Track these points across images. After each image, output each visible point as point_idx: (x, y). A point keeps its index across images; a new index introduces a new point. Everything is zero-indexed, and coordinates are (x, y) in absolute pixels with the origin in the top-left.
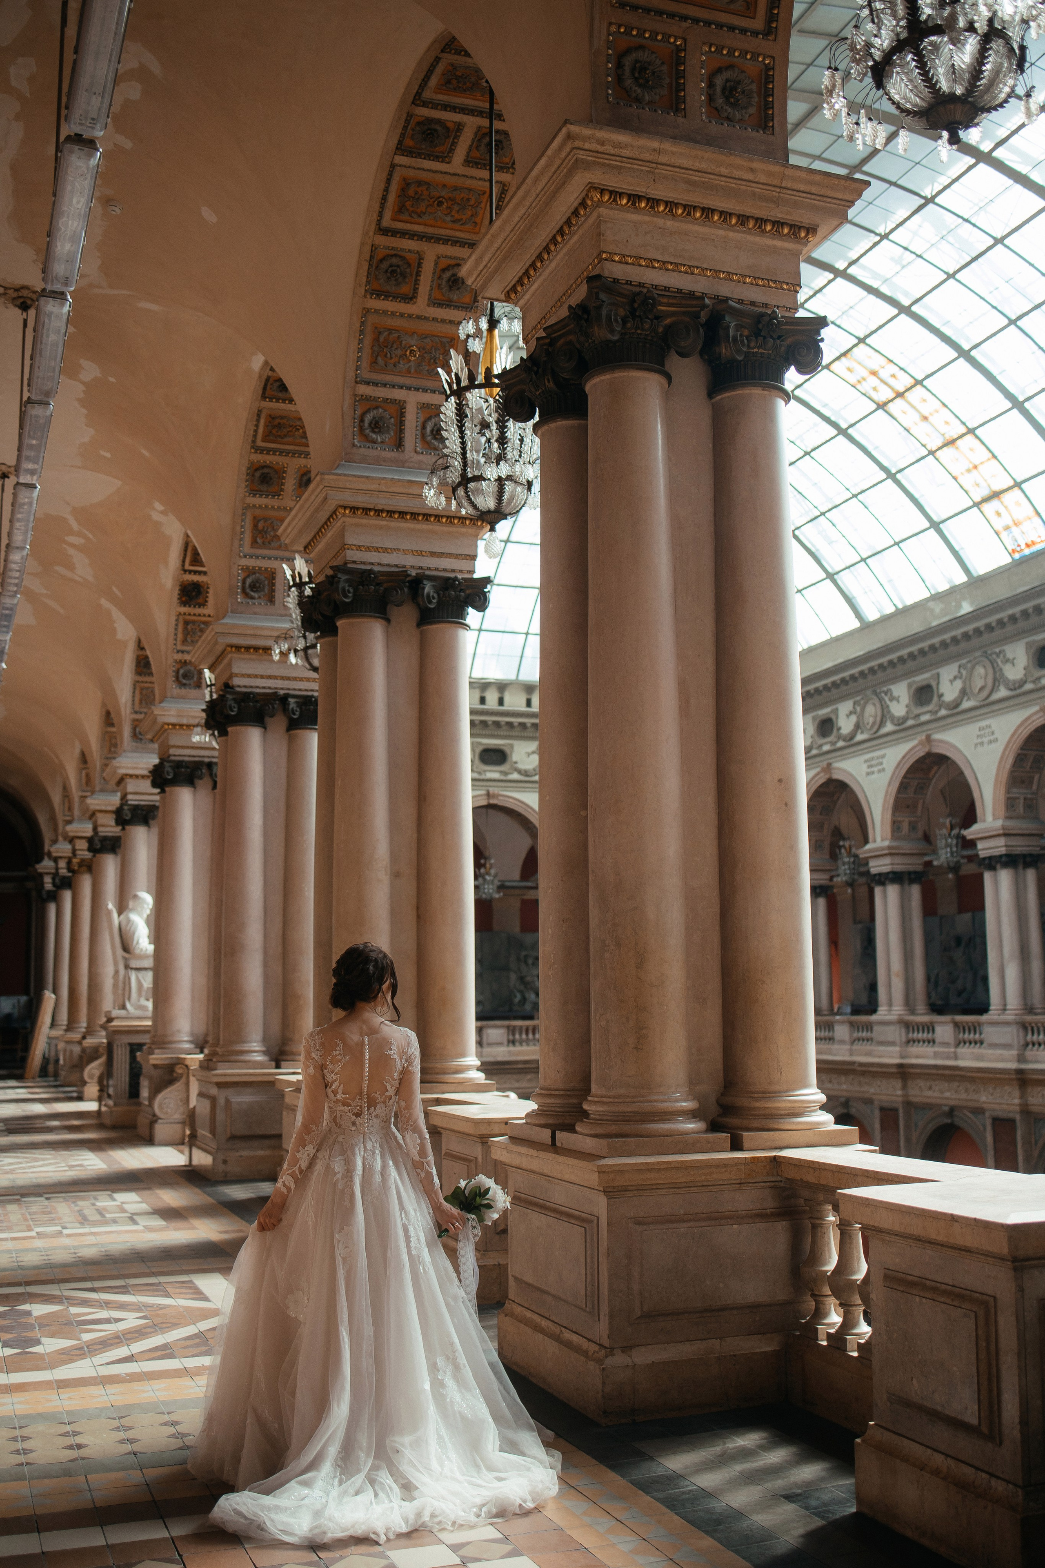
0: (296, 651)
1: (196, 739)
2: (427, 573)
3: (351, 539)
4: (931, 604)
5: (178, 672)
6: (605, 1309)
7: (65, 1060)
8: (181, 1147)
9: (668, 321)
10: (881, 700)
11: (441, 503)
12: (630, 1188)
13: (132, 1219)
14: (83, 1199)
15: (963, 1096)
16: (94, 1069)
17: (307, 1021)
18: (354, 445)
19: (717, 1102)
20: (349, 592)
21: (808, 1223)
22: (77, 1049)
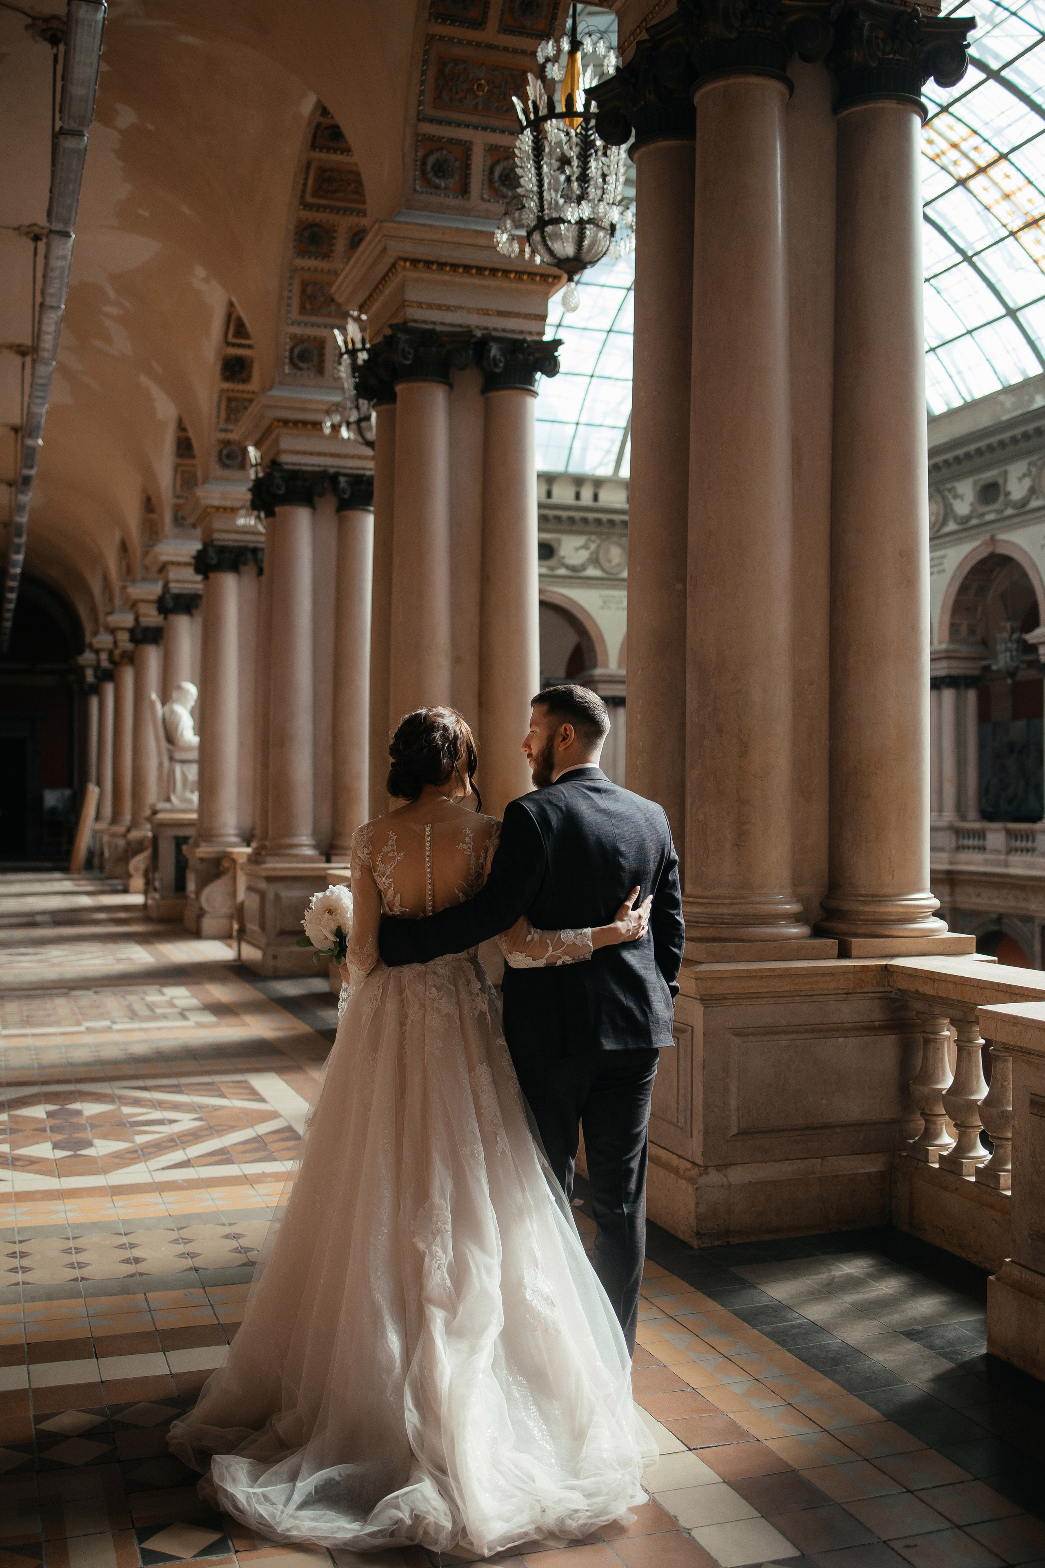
0: (348, 424)
1: (241, 521)
2: (494, 334)
3: (412, 295)
4: (1002, 398)
5: (220, 452)
6: (698, 1126)
7: (110, 853)
8: (229, 942)
9: (793, 18)
10: (944, 498)
11: (513, 251)
12: (728, 996)
13: (183, 1015)
14: (132, 993)
15: (1012, 903)
16: (139, 862)
17: (362, 814)
18: (415, 191)
19: (821, 904)
20: (409, 353)
21: (920, 1037)
22: (121, 843)
